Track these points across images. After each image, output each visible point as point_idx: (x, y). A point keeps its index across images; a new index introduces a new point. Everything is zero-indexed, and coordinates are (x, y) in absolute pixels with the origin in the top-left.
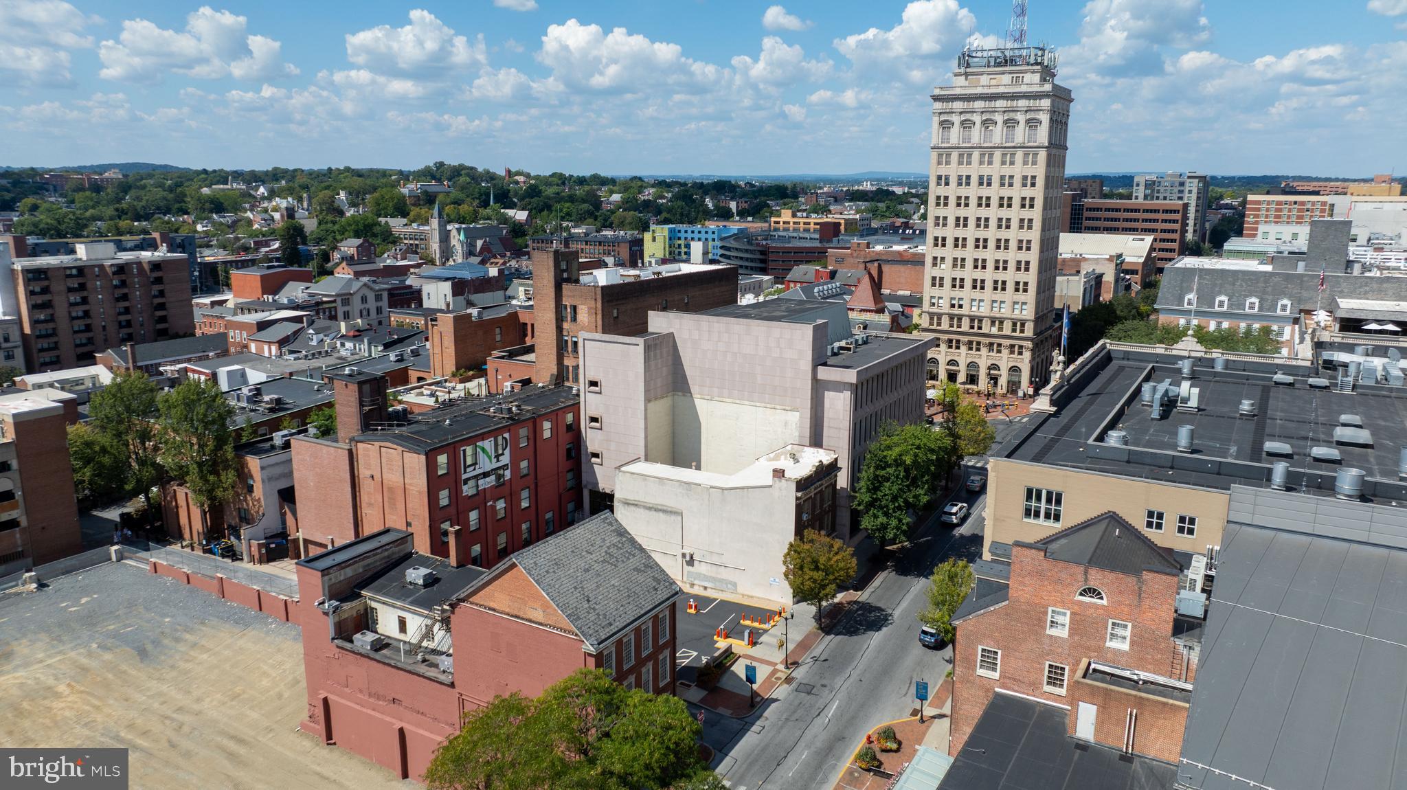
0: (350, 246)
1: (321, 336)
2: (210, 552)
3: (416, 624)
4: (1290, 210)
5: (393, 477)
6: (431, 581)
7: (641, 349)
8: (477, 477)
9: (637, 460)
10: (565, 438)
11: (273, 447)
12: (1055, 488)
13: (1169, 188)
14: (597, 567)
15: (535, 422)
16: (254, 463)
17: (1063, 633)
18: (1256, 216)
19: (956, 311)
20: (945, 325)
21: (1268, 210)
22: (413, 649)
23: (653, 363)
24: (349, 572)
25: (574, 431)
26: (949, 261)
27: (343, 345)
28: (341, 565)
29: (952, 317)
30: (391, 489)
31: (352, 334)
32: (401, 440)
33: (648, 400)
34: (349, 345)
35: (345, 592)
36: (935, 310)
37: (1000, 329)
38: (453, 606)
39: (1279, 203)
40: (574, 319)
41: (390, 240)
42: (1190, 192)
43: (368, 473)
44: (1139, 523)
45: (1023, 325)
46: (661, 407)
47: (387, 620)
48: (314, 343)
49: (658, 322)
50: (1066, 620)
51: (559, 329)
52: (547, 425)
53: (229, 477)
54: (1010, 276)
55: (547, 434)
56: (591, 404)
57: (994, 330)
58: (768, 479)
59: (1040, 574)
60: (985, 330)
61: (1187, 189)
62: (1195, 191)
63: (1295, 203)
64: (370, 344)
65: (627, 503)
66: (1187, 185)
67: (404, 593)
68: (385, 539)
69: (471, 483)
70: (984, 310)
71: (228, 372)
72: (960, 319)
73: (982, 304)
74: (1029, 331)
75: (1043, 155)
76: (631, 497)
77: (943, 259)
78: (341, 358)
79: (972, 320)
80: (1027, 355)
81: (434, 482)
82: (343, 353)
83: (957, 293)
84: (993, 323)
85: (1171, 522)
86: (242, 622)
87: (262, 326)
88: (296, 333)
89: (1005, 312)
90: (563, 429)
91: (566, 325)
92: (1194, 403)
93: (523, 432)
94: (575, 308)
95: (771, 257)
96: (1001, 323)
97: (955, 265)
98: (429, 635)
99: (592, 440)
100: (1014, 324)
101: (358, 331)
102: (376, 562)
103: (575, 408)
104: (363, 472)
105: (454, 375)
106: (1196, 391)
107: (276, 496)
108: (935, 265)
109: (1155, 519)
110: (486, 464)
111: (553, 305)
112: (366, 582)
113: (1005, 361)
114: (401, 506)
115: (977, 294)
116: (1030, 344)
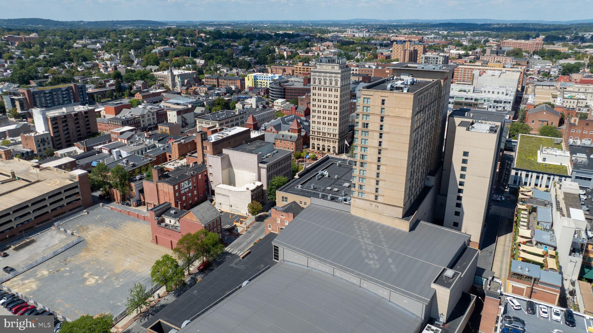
0: (139, 83)
1: (139, 137)
3: (173, 221)
5: (166, 190)
6: (175, 213)
7: (220, 159)
8: (184, 189)
9: (220, 184)
10: (204, 178)
12: (286, 197)
13: (433, 60)
15: (197, 176)
16: (132, 184)
19: (319, 130)
20: (316, 134)
22: (173, 226)
23: (223, 162)
24: (159, 211)
25: (206, 176)
26: (317, 117)
27: (146, 140)
28: (158, 210)
29: (318, 132)
30: (166, 193)
31: (148, 137)
32: (167, 182)
33: (222, 170)
34: (148, 140)
35: (159, 215)
36: (313, 130)
37: (330, 136)
38: (180, 218)
40: (206, 149)
41: (154, 79)
42: (440, 61)
43: (161, 189)
45: (336, 135)
46: (226, 171)
47: (167, 220)
48: (137, 139)
49: (225, 151)
50: (279, 220)
51: (203, 151)
52: (200, 176)
53: (127, 188)
54: (332, 122)
55: (200, 178)
56: (210, 170)
57: (329, 136)
58: (245, 190)
59: (275, 213)
60: (326, 136)
62: (441, 61)
64: (154, 140)
65: (217, 194)
66: (439, 59)
67: (170, 215)
68: (166, 204)
69: (183, 191)
70: (326, 131)
72: (320, 133)
73: (325, 129)
74: (337, 137)
75: (339, 90)
76: (218, 192)
77: (315, 116)
78: (146, 145)
79: (323, 133)
80: (337, 143)
81: (175, 191)
82: (146, 143)
83: (319, 126)
84: (328, 134)
87: (122, 133)
88: (132, 136)
89: (331, 132)
90: (204, 176)
91: (204, 150)
92: (327, 176)
93: (194, 178)
94: (206, 147)
96: (330, 134)
97: (318, 118)
98: (175, 223)
99: (211, 178)
100: (334, 135)
101: (150, 135)
102: (164, 209)
103: (206, 171)
104: (159, 189)
105: (178, 158)
107: (138, 191)
108: (313, 117)
109: (301, 202)
110: (186, 186)
111: (201, 146)
112: (163, 213)
113: (332, 145)
114: (168, 196)
115: (324, 126)
116: (337, 141)
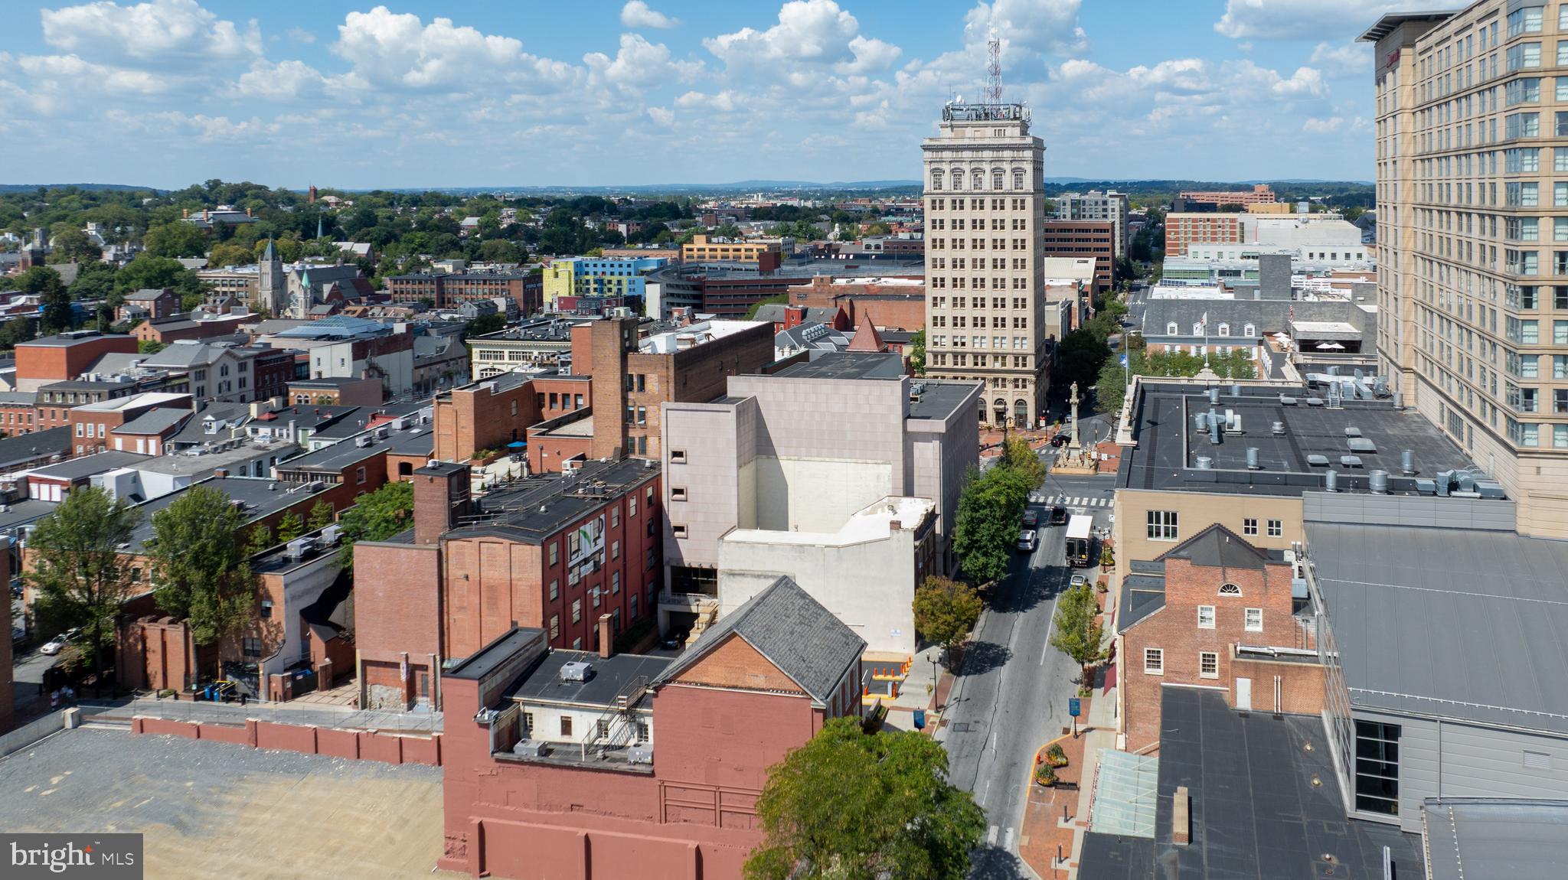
0: (144, 299)
1: (223, 422)
2: (203, 698)
3: (584, 724)
4: (1204, 227)
5: (495, 574)
6: (590, 675)
7: (733, 415)
8: (579, 564)
10: (647, 514)
11: (287, 561)
12: (1171, 510)
13: (1094, 207)
14: (798, 629)
15: (624, 501)
16: (274, 582)
17: (1211, 625)
18: (1177, 233)
19: (959, 349)
20: (949, 364)
21: (1186, 227)
22: (591, 749)
23: (742, 428)
24: (499, 678)
25: (656, 507)
26: (949, 301)
27: (255, 431)
28: (493, 671)
29: (955, 355)
30: (492, 589)
31: (266, 416)
32: (503, 531)
33: (739, 466)
34: (265, 431)
35: (499, 700)
36: (938, 349)
37: (1004, 364)
38: (657, 689)
39: (1194, 220)
40: (642, 388)
42: (1113, 210)
43: (461, 573)
44: (1238, 530)
45: (1024, 359)
46: (749, 470)
47: (545, 725)
48: (213, 431)
49: (738, 386)
50: (1212, 614)
51: (625, 400)
52: (633, 502)
53: (245, 602)
54: (1009, 313)
55: (633, 512)
56: (673, 475)
57: (998, 366)
58: (885, 531)
59: (1189, 579)
60: (988, 366)
61: (1110, 207)
62: (1117, 209)
63: (1208, 220)
64: (296, 428)
65: (732, 574)
66: (1110, 203)
67: (564, 690)
68: (520, 640)
69: (576, 570)
70: (986, 347)
71: (118, 478)
72: (963, 357)
73: (985, 341)
74: (1031, 364)
75: (1029, 201)
76: (736, 567)
77: (943, 299)
78: (259, 448)
79: (976, 357)
80: (1031, 388)
81: (547, 570)
82: (258, 441)
83: (959, 331)
84: (996, 358)
85: (1262, 527)
86: (292, 769)
87: (131, 415)
88: (184, 421)
89: (1007, 347)
90: (645, 504)
91: (631, 396)
92: (1238, 428)
93: (615, 512)
94: (642, 378)
95: (708, 292)
96: (1004, 358)
97: (955, 305)
98: (602, 728)
99: (675, 512)
100: (1016, 359)
101: (272, 412)
102: (519, 664)
103: (657, 482)
104: (454, 572)
105: (475, 457)
106: (1238, 417)
107: (298, 617)
108: (935, 305)
109: (1251, 525)
110: (588, 550)
111: (618, 375)
112: (516, 685)
113: (1010, 395)
114: (504, 605)
115: (978, 332)
116: (1032, 377)
